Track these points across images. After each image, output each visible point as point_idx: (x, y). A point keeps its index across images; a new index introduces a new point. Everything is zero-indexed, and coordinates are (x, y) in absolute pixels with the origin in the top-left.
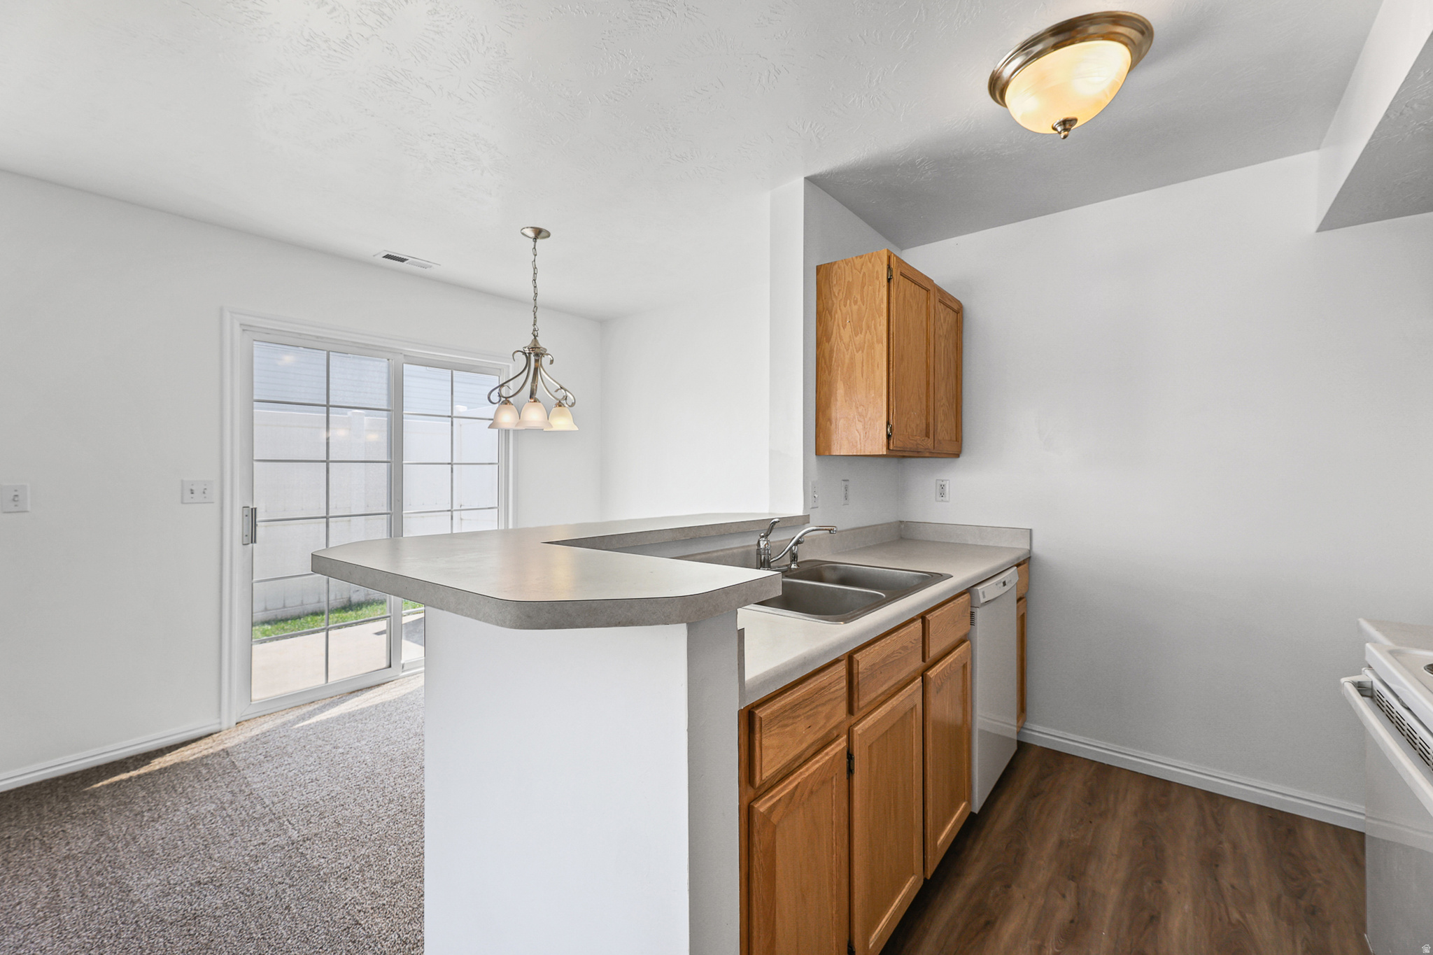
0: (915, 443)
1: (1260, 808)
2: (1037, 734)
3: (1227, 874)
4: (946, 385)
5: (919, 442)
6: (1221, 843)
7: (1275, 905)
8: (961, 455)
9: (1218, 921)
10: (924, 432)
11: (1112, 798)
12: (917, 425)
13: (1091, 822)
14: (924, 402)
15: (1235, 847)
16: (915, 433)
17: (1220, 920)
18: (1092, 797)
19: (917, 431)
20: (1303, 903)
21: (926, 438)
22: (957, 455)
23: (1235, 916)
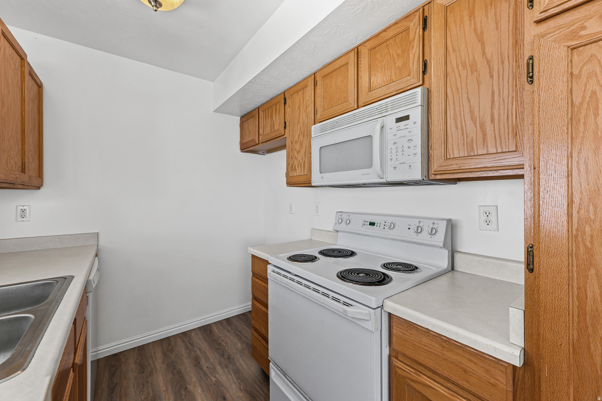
0: (15, 176)
1: (200, 328)
2: (102, 351)
3: (204, 364)
4: (33, 136)
5: (17, 176)
6: (196, 352)
7: (220, 364)
8: (41, 188)
9: (210, 387)
10: (20, 169)
11: (151, 362)
12: (16, 163)
13: (148, 382)
14: (20, 145)
15: (200, 350)
16: (14, 169)
17: (211, 386)
18: (142, 368)
19: (15, 167)
20: (225, 357)
21: (23, 174)
22: (39, 188)
23: (214, 379)
